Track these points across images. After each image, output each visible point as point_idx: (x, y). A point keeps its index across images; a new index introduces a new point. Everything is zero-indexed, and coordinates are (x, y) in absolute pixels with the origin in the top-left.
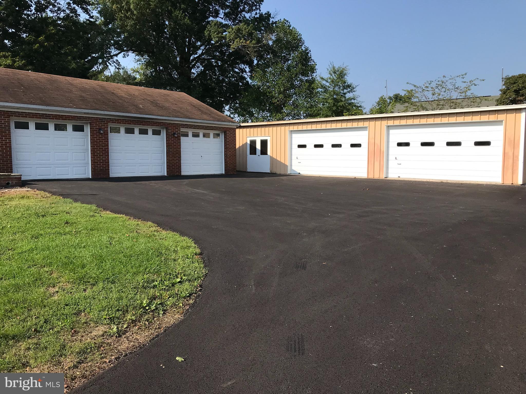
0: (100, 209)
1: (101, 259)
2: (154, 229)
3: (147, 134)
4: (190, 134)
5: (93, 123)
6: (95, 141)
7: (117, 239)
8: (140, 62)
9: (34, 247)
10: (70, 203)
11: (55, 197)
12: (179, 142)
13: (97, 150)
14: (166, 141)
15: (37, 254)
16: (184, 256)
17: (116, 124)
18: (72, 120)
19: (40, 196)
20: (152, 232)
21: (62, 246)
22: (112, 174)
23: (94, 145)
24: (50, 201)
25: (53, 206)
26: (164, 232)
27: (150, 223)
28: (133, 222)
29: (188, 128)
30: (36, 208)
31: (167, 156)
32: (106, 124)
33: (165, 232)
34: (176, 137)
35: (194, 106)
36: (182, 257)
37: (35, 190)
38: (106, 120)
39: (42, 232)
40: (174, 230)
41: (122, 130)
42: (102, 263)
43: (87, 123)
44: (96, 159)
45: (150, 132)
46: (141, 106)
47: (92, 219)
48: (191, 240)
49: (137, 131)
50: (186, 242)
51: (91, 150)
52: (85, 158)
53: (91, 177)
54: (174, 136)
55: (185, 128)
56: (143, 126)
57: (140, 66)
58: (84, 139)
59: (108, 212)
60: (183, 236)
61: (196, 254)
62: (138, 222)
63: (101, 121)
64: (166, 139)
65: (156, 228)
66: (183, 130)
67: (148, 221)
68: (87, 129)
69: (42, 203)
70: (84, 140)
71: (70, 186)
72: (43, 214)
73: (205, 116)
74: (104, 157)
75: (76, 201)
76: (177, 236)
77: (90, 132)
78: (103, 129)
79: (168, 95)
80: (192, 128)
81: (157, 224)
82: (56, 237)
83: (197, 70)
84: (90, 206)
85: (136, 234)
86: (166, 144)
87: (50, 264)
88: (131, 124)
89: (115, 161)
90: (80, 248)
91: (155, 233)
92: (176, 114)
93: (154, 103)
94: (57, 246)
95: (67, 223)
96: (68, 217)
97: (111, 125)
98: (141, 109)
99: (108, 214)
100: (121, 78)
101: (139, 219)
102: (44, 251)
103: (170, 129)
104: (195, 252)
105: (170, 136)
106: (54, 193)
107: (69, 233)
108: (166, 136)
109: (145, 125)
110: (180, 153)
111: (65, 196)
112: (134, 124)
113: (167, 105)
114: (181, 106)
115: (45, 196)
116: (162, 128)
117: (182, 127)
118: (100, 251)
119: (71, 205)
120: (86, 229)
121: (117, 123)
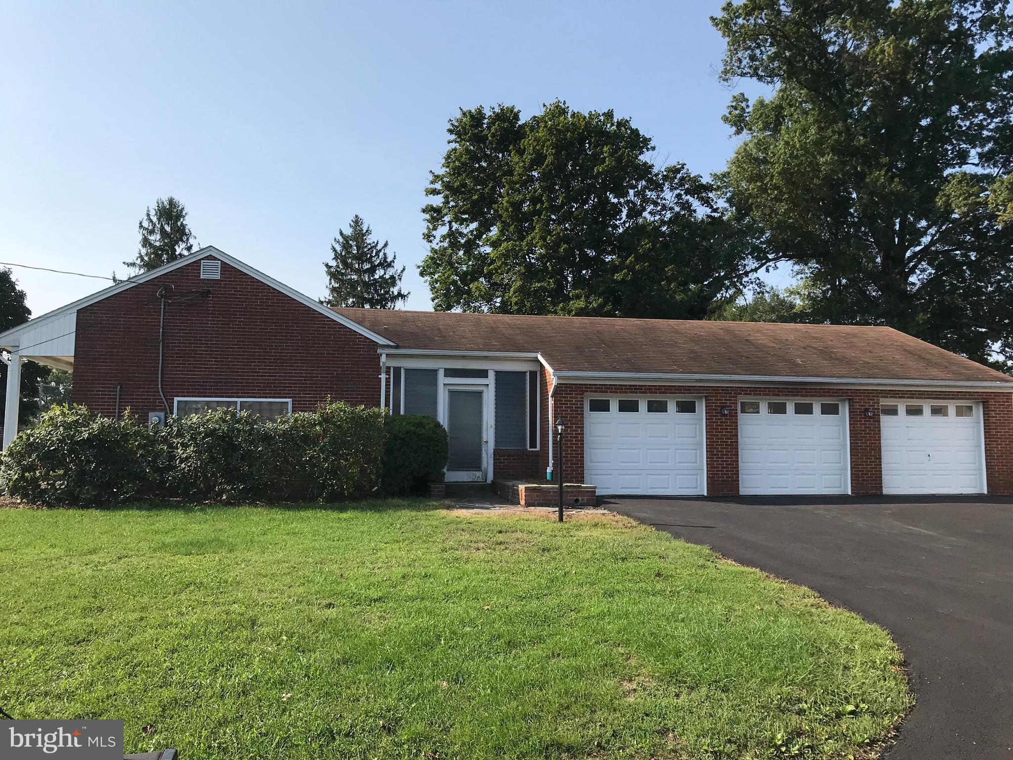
0: (717, 555)
1: (708, 645)
2: (811, 601)
3: (811, 413)
4: (902, 410)
5: (711, 396)
6: (714, 429)
7: (740, 613)
8: (803, 276)
9: (605, 610)
10: (667, 539)
11: (644, 527)
12: (876, 427)
13: (717, 445)
14: (850, 424)
15: (609, 623)
16: (866, 662)
17: (752, 397)
18: (676, 393)
19: (620, 524)
20: (806, 606)
21: (648, 614)
22: (745, 489)
23: (711, 435)
24: (635, 533)
25: (639, 544)
26: (831, 610)
27: (804, 589)
28: (774, 584)
29: (896, 397)
30: (614, 545)
31: (851, 455)
32: (733, 397)
33: (835, 610)
34: (870, 417)
35: (909, 352)
36: (863, 664)
37: (615, 513)
38: (734, 390)
39: (620, 587)
40: (851, 609)
41: (764, 407)
42: (710, 652)
43: (701, 398)
44: (715, 461)
45: (817, 409)
46: (799, 361)
47: (700, 572)
48: (886, 632)
49: (790, 408)
50: (875, 635)
51: (707, 445)
52: (696, 459)
53: (706, 494)
54: (865, 415)
55: (891, 397)
56: (803, 398)
57: (801, 283)
58: (694, 426)
59: (729, 561)
60: (869, 622)
61: (892, 663)
62: (781, 585)
63: (725, 393)
64: (850, 421)
65: (817, 599)
66: (885, 402)
67: (801, 585)
68: (701, 408)
69: (623, 537)
70: (696, 428)
71: (669, 509)
72: (623, 556)
73: (934, 372)
74: (729, 458)
75: (677, 536)
76: (857, 621)
77: (706, 413)
78: (728, 406)
79: (854, 336)
80: (904, 398)
81: (819, 592)
82: (640, 597)
83: (920, 277)
84: (699, 547)
85: (775, 607)
86: (850, 431)
87: (627, 643)
88: (779, 395)
89: (750, 464)
90: (675, 621)
91: (813, 610)
92: (869, 371)
93: (826, 353)
94: (640, 612)
95: (659, 575)
96: (662, 564)
97: (742, 399)
98: (798, 365)
99: (730, 565)
100: (767, 308)
101: (785, 579)
102: (620, 618)
103: (857, 402)
104: (890, 658)
105: (858, 415)
106: (642, 521)
107: (661, 592)
108: (850, 415)
109: (807, 396)
110: (880, 449)
111: (659, 526)
112: (786, 395)
113: (851, 354)
114: (882, 354)
115: (629, 525)
116: (840, 400)
117: (882, 397)
118: (708, 631)
119: (668, 543)
120: (689, 589)
121: (754, 394)
